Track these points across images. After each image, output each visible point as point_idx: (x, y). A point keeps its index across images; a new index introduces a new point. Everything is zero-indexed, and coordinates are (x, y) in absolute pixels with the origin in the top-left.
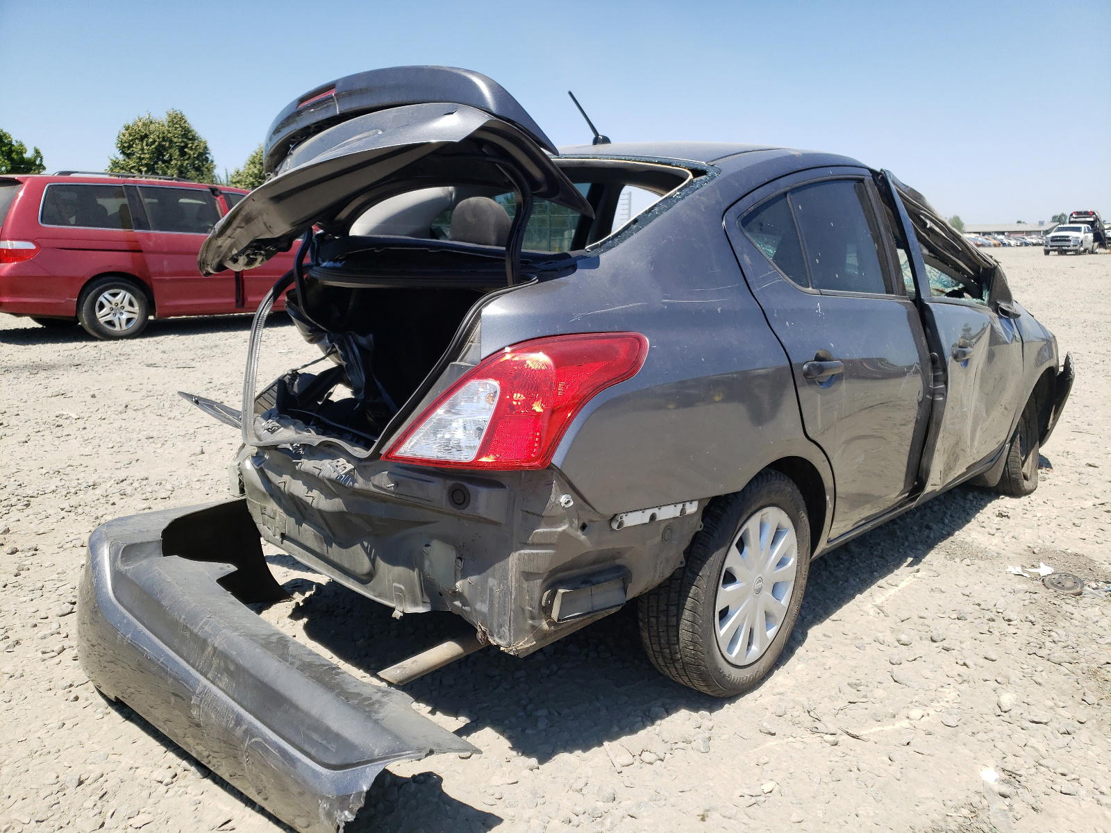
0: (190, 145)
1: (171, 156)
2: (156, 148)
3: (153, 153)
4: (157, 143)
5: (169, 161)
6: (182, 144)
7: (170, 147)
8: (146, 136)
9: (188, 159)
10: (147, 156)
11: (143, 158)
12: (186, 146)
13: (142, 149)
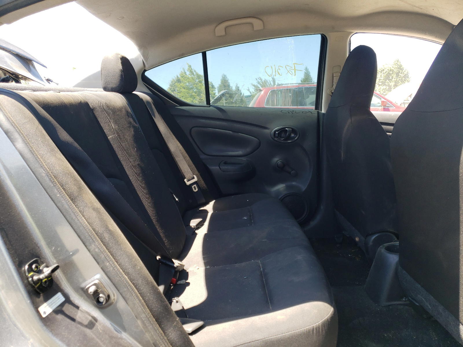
0: (401, 72)
1: (392, 77)
2: (387, 75)
3: (385, 76)
4: (387, 73)
5: (391, 80)
6: (398, 72)
7: (392, 74)
8: (383, 70)
9: (400, 78)
10: (383, 78)
11: (381, 79)
12: (399, 72)
13: (381, 76)
